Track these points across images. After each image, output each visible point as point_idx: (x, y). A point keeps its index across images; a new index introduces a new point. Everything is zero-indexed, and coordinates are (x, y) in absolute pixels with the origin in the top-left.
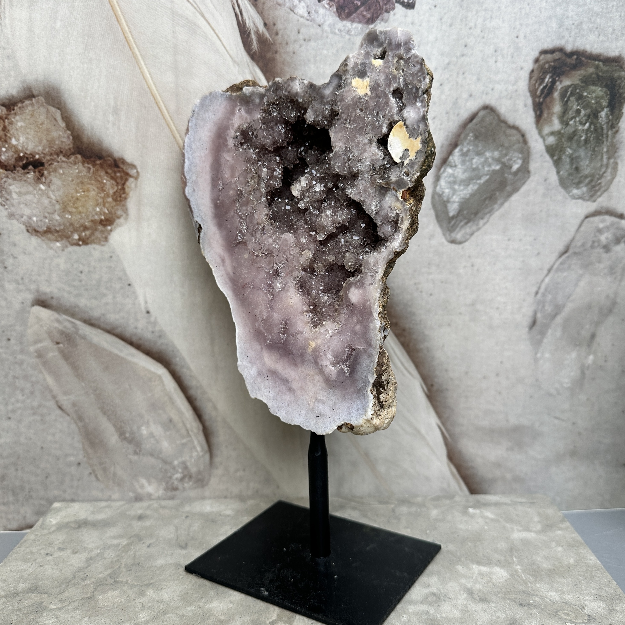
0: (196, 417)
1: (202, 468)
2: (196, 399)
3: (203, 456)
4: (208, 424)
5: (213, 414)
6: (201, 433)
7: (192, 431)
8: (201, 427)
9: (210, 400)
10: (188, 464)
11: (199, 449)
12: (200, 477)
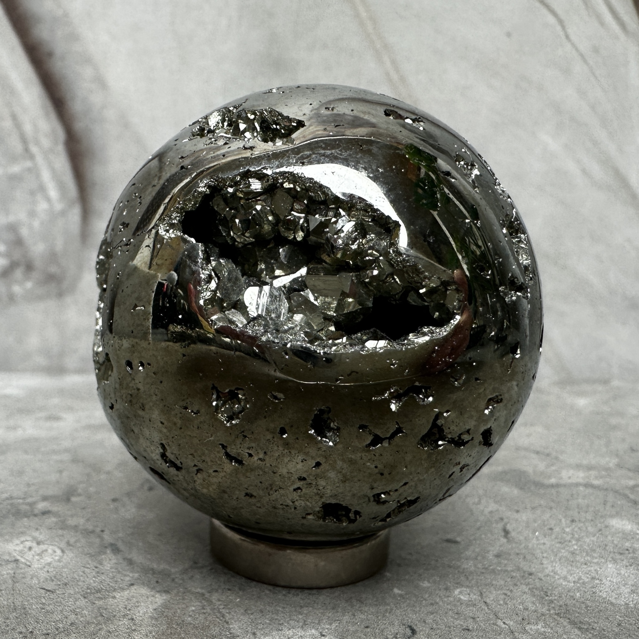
0: (48, 104)
1: (59, 245)
2: (50, 54)
3: (63, 213)
4: (79, 126)
5: (96, 99)
6: (61, 148)
7: (37, 143)
8: (61, 134)
9: (88, 60)
10: (24, 232)
11: (53, 193)
12: (53, 269)
